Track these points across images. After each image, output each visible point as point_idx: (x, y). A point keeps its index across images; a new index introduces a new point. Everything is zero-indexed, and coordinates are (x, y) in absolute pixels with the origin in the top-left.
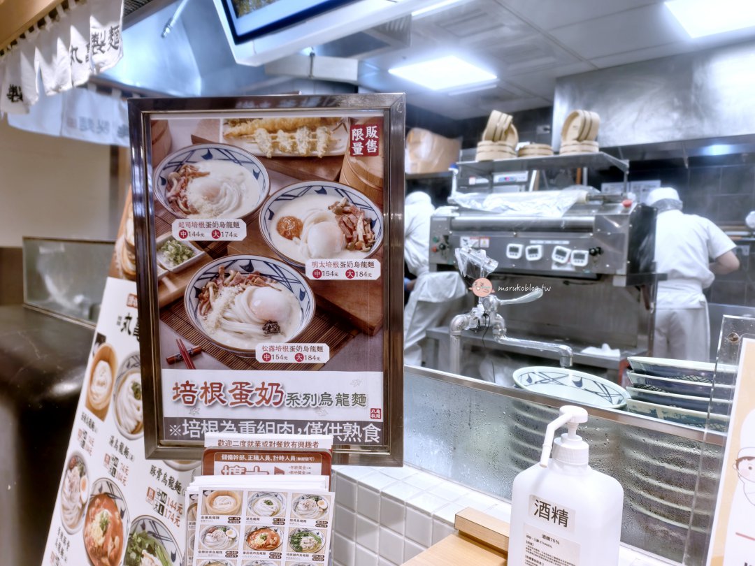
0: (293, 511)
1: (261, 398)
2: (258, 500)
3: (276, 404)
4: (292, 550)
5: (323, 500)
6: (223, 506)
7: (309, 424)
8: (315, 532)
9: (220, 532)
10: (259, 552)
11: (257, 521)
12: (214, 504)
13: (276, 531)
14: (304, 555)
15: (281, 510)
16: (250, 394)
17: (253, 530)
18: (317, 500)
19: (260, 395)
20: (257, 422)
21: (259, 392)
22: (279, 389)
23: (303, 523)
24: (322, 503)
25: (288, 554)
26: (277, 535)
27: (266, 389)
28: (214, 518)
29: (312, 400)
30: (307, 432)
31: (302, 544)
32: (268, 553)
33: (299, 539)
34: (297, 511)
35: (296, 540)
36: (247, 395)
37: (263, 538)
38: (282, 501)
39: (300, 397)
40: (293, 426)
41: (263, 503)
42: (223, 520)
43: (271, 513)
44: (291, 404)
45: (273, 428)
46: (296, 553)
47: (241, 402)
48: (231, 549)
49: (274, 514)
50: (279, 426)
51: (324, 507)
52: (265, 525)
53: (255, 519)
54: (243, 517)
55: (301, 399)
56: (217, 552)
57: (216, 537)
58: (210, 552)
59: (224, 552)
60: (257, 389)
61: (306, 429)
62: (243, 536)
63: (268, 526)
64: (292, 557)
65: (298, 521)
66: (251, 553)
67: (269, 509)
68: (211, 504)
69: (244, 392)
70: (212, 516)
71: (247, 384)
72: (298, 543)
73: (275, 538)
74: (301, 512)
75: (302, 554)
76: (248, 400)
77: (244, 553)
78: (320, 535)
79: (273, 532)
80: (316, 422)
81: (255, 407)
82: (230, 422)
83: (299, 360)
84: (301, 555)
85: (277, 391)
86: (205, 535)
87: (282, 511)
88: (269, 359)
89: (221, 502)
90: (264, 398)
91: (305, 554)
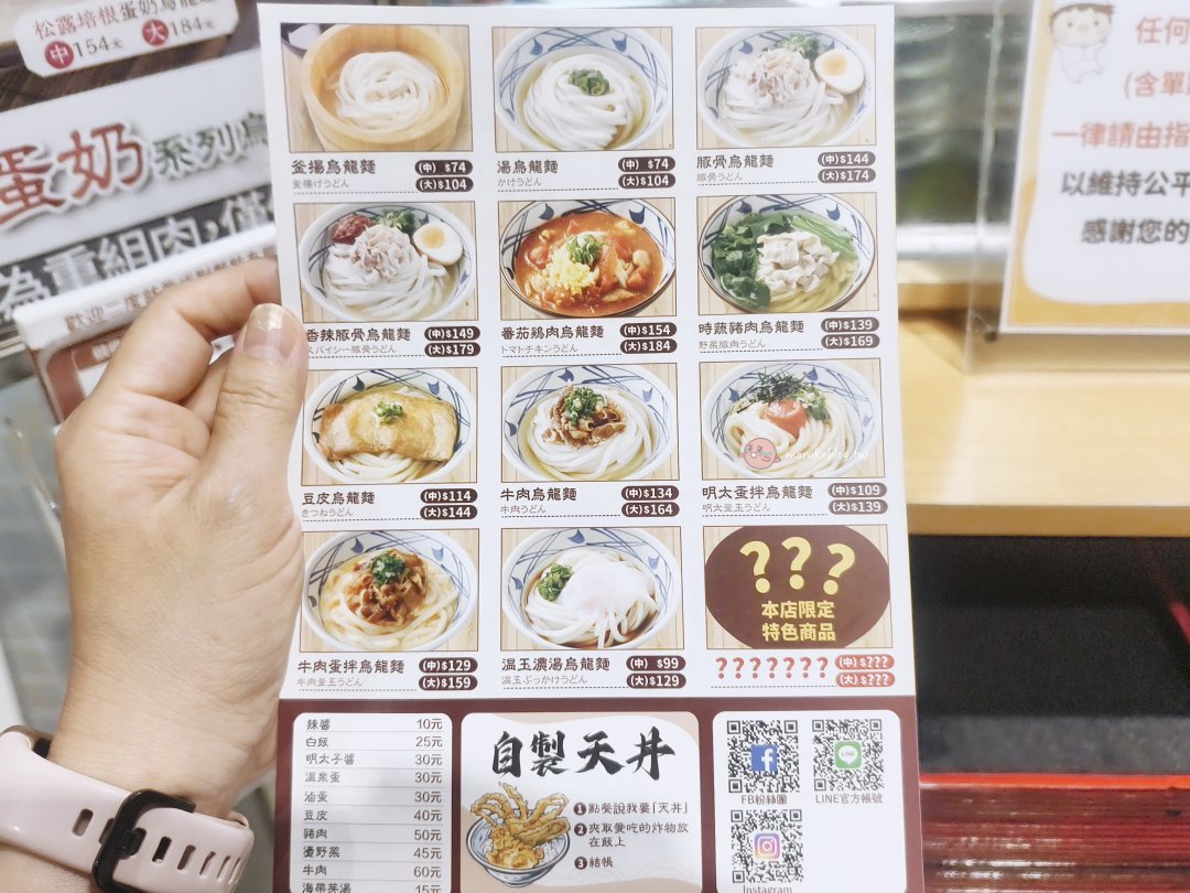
0: (706, 115)
1: (81, 178)
2: (539, 72)
3: (129, 181)
4: (720, 305)
5: (839, 50)
6: (386, 106)
7: (230, 205)
8: (820, 209)
9: (385, 235)
10: (573, 324)
11: (545, 178)
12: (343, 93)
13: (638, 218)
14: (781, 327)
15: (652, 116)
16: (47, 177)
17: (534, 221)
18: (812, 53)
19: (77, 169)
20: (92, 244)
21: (71, 163)
22: (126, 138)
23: (761, 172)
24: (837, 66)
25: (705, 328)
26: (644, 239)
27: (89, 150)
28: (350, 167)
29: (222, 142)
30: (232, 226)
31: (764, 273)
32: (612, 326)
33: (751, 249)
34: (724, 111)
35: (737, 255)
36: (39, 184)
37: (584, 261)
38: (647, 68)
39: (189, 141)
40: (191, 223)
41: (564, 81)
42: (395, 179)
43: (606, 135)
44: (171, 170)
45: (143, 246)
46: (745, 319)
47: (28, 206)
48: (445, 316)
49: (619, 136)
50: (154, 234)
51: (847, 83)
52: (587, 196)
53: (535, 166)
54: (483, 156)
55: (193, 148)
56: (388, 334)
57: (372, 263)
58: (358, 334)
59: (417, 330)
60: (63, 157)
61: (227, 219)
62: (495, 248)
63: (599, 196)
64: (729, 337)
65: (735, 160)
66: (537, 333)
67: (594, 116)
68: (327, 96)
69: (26, 177)
70: (341, 158)
71: (27, 150)
72: (747, 266)
73: (639, 256)
74: (745, 119)
75: (773, 318)
76: (47, 193)
77: (508, 334)
78: (845, 221)
79: (623, 227)
80: (246, 194)
81: (73, 208)
82: (16, 270)
83: (158, 42)
84: (766, 326)
85: (121, 147)
86: (323, 253)
87: (656, 120)
88: (69, 60)
89: (373, 86)
90: (90, 175)
91: (788, 318)
